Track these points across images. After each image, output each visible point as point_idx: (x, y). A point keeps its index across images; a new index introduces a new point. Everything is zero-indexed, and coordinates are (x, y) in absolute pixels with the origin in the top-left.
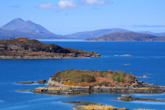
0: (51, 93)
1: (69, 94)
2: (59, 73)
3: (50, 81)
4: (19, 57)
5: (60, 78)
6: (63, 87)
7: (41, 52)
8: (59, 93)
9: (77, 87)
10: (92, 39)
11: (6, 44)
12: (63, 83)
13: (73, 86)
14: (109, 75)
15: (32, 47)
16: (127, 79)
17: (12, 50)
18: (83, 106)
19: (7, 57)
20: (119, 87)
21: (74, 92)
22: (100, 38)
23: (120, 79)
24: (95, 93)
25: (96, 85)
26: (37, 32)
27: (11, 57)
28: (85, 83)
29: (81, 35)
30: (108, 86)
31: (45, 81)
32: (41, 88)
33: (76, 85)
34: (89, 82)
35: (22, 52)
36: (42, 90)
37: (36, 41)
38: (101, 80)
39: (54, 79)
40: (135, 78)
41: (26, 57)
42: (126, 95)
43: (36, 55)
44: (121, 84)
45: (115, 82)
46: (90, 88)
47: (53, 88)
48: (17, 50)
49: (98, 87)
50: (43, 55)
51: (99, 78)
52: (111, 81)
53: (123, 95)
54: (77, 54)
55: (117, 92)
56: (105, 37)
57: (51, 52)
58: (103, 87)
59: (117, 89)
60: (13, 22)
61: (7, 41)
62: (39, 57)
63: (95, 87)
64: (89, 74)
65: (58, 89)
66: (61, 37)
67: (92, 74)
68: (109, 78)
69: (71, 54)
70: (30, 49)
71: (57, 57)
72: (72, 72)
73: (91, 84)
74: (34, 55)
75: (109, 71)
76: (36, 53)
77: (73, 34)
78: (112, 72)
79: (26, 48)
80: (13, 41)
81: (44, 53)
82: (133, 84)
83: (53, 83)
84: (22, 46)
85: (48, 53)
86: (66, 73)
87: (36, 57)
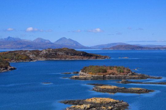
0: (81, 79)
1: (91, 79)
2: (86, 68)
3: (80, 72)
4: (63, 59)
5: (86, 70)
6: (88, 75)
7: (76, 56)
8: (85, 79)
9: (96, 75)
10: (106, 49)
11: (56, 52)
12: (88, 73)
13: (93, 75)
14: (115, 69)
15: (71, 53)
16: (125, 71)
17: (59, 55)
18: (99, 86)
19: (57, 59)
20: (121, 76)
21: (94, 79)
22: (111, 48)
23: (122, 71)
24: (106, 79)
25: (107, 74)
26: (74, 45)
27: (59, 59)
28: (101, 73)
29: (99, 47)
30: (114, 75)
31: (77, 72)
32: (75, 76)
33: (95, 74)
34: (103, 73)
35: (65, 56)
36: (76, 77)
37: (73, 50)
38: (110, 71)
39: (83, 71)
40: (130, 70)
41: (67, 59)
42: (125, 80)
43: (73, 58)
44: (122, 73)
45: (119, 73)
46: (103, 76)
47: (82, 76)
48: (62, 55)
49: (108, 75)
50: (77, 58)
51: (109, 70)
52: (116, 72)
53: (123, 80)
54: (97, 57)
55: (119, 79)
56: (114, 48)
57: (82, 56)
58: (111, 75)
59: (119, 77)
60: (61, 39)
61: (57, 50)
62: (75, 59)
63: (107, 76)
64: (103, 68)
65: (85, 77)
66: (88, 48)
67: (105, 68)
68: (115, 70)
69: (93, 57)
70: (69, 54)
71: (85, 59)
72: (93, 67)
73: (104, 74)
74: (72, 58)
75: (115, 66)
76: (73, 57)
77: (95, 46)
78: (116, 67)
79: (67, 54)
80: (60, 50)
81: (78, 56)
82: (129, 74)
83: (82, 73)
84: (65, 53)
85: (80, 57)
86: (89, 67)
87: (73, 59)
